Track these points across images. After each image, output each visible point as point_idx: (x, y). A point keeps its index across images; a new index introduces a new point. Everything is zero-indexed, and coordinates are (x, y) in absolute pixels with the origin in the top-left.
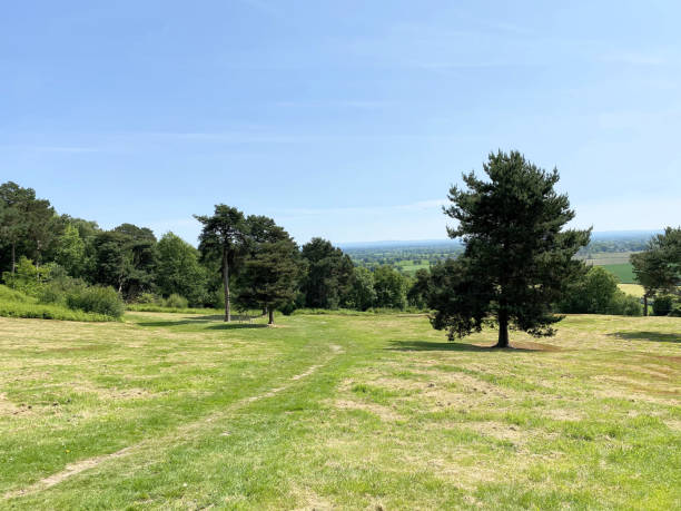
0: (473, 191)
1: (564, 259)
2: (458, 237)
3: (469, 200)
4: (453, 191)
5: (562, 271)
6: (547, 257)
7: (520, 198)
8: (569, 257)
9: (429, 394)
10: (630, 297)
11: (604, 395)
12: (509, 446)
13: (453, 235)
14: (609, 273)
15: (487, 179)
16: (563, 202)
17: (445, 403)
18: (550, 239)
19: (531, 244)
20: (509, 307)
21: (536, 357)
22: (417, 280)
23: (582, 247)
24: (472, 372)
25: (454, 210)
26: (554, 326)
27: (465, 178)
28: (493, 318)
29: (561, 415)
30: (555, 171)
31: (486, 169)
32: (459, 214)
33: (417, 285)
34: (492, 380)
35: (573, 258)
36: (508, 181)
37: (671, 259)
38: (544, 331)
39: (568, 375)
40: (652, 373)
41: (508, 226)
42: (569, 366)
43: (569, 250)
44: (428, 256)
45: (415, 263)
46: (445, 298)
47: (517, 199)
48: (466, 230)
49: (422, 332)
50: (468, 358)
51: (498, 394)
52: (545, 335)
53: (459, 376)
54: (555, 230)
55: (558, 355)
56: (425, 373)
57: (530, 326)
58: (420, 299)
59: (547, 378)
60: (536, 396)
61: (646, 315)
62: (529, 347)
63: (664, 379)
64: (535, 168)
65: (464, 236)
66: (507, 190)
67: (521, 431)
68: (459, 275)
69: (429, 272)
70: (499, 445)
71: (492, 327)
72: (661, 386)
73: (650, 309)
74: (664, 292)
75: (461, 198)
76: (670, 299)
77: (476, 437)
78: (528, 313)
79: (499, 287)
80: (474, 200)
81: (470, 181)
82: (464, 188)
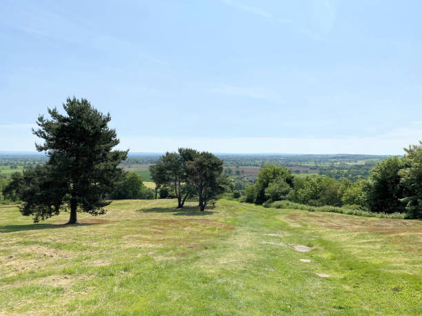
0: (56, 121)
1: (112, 167)
2: (44, 151)
3: (52, 127)
4: (41, 119)
5: (111, 175)
6: (102, 166)
7: (87, 129)
8: (115, 166)
9: (8, 264)
10: (149, 189)
11: (127, 246)
12: (60, 290)
13: (40, 149)
14: (139, 176)
15: (65, 114)
16: (112, 134)
17: (20, 268)
18: (104, 155)
19: (93, 157)
20: (77, 197)
21: (92, 228)
22: (12, 180)
23: (123, 161)
24: (46, 243)
25: (40, 132)
26: (105, 208)
27: (50, 111)
28: (66, 205)
29: (99, 263)
30: (109, 115)
31: (65, 108)
32: (45, 135)
33: (12, 184)
34: (59, 247)
35: (117, 167)
36: (79, 117)
37: (168, 168)
38: (99, 211)
39: (109, 237)
40: (155, 230)
41: (78, 145)
42: (111, 232)
43: (115, 162)
44: (23, 163)
45: (12, 168)
46: (32, 193)
47: (84, 129)
48: (50, 146)
49: (13, 218)
50: (45, 233)
51: (61, 256)
52: (100, 214)
53: (34, 247)
54: (108, 150)
55: (106, 225)
56: (7, 248)
57: (91, 208)
58: (14, 194)
59: (96, 241)
60: (87, 253)
61: (156, 198)
62: (90, 222)
63: (160, 233)
64: (96, 111)
65: (48, 151)
66: (78, 122)
67: (71, 279)
68: (45, 177)
69: (22, 174)
70: (53, 291)
71: (66, 211)
72: (158, 237)
73: (158, 195)
74: (165, 186)
75: (47, 124)
76: (167, 189)
77: (38, 289)
78: (90, 201)
79: (72, 185)
80: (57, 126)
81: (54, 114)
82: (48, 118)
